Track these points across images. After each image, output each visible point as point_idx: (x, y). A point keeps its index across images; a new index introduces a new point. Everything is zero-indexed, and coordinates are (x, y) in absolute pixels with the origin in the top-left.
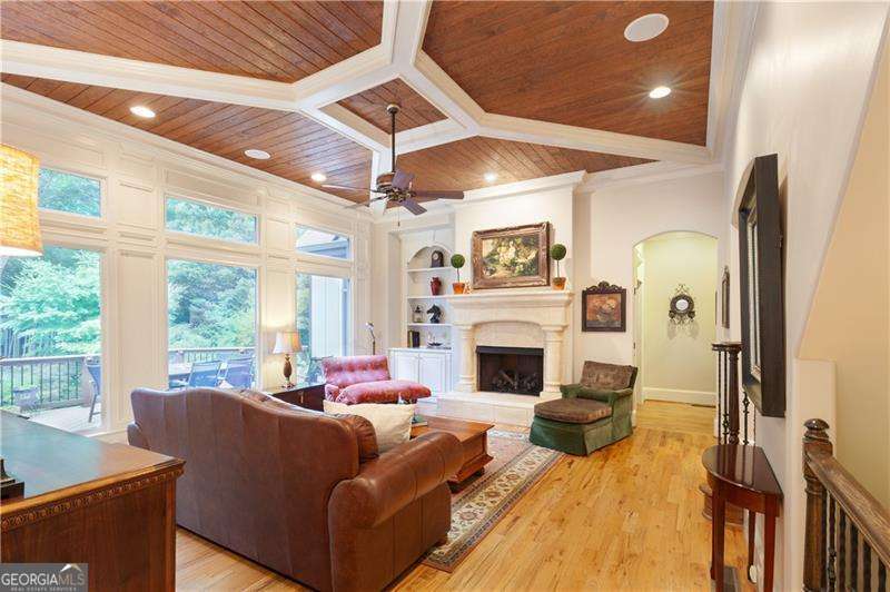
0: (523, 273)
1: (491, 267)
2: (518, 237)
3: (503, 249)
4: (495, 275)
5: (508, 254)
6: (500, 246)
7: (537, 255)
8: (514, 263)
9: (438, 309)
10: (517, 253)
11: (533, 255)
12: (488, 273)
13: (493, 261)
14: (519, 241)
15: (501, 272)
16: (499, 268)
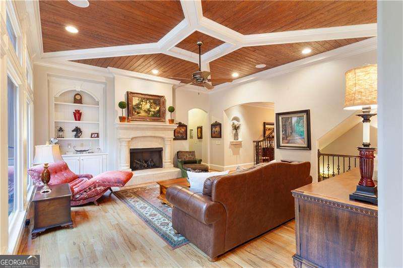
0: (153, 116)
1: (137, 110)
2: (151, 99)
3: (144, 103)
4: (140, 115)
5: (146, 106)
6: (142, 101)
7: (160, 108)
8: (149, 111)
9: (80, 129)
10: (151, 106)
11: (158, 108)
12: (136, 113)
13: (139, 108)
14: (152, 101)
15: (143, 114)
16: (141, 111)
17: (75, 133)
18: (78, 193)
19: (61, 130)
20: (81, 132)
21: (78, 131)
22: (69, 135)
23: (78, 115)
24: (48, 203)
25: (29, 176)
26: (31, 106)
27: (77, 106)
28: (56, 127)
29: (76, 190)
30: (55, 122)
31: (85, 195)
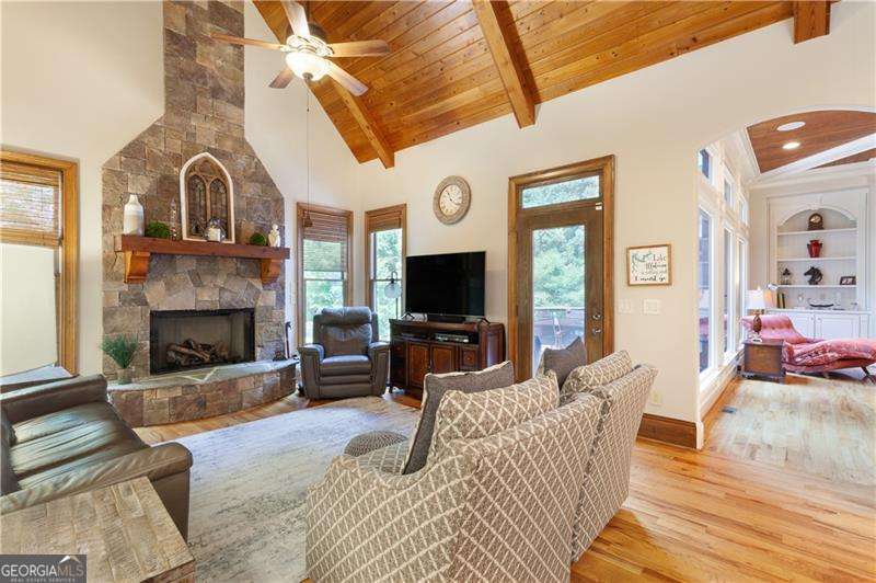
17: (810, 277)
18: (798, 356)
19: (787, 273)
20: (821, 275)
21: (815, 275)
22: (800, 281)
23: (815, 248)
24: (756, 348)
25: (743, 328)
26: (745, 246)
27: (815, 235)
28: (779, 269)
29: (797, 352)
30: (779, 262)
31: (809, 360)
